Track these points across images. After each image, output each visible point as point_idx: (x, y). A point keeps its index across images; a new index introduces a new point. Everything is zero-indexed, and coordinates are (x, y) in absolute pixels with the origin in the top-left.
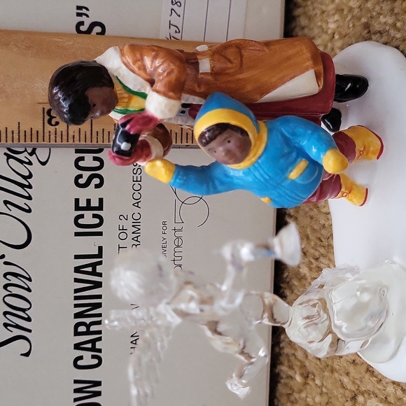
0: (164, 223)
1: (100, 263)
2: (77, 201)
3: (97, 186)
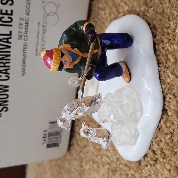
0: (39, 23)
1: (10, 38)
2: (1, 10)
3: (11, 5)
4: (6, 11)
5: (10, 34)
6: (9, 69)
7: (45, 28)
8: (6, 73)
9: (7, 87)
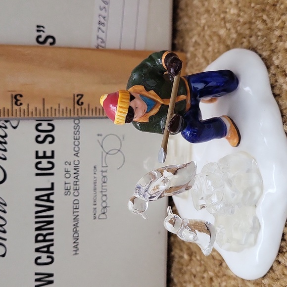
0: (95, 167)
1: (52, 194)
2: (37, 152)
3: (50, 143)
4: (45, 152)
5: (52, 189)
6: (52, 245)
7: (104, 174)
8: (48, 252)
9: (51, 275)
